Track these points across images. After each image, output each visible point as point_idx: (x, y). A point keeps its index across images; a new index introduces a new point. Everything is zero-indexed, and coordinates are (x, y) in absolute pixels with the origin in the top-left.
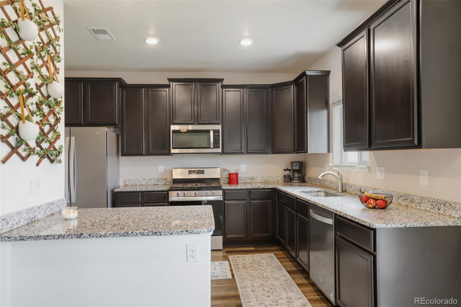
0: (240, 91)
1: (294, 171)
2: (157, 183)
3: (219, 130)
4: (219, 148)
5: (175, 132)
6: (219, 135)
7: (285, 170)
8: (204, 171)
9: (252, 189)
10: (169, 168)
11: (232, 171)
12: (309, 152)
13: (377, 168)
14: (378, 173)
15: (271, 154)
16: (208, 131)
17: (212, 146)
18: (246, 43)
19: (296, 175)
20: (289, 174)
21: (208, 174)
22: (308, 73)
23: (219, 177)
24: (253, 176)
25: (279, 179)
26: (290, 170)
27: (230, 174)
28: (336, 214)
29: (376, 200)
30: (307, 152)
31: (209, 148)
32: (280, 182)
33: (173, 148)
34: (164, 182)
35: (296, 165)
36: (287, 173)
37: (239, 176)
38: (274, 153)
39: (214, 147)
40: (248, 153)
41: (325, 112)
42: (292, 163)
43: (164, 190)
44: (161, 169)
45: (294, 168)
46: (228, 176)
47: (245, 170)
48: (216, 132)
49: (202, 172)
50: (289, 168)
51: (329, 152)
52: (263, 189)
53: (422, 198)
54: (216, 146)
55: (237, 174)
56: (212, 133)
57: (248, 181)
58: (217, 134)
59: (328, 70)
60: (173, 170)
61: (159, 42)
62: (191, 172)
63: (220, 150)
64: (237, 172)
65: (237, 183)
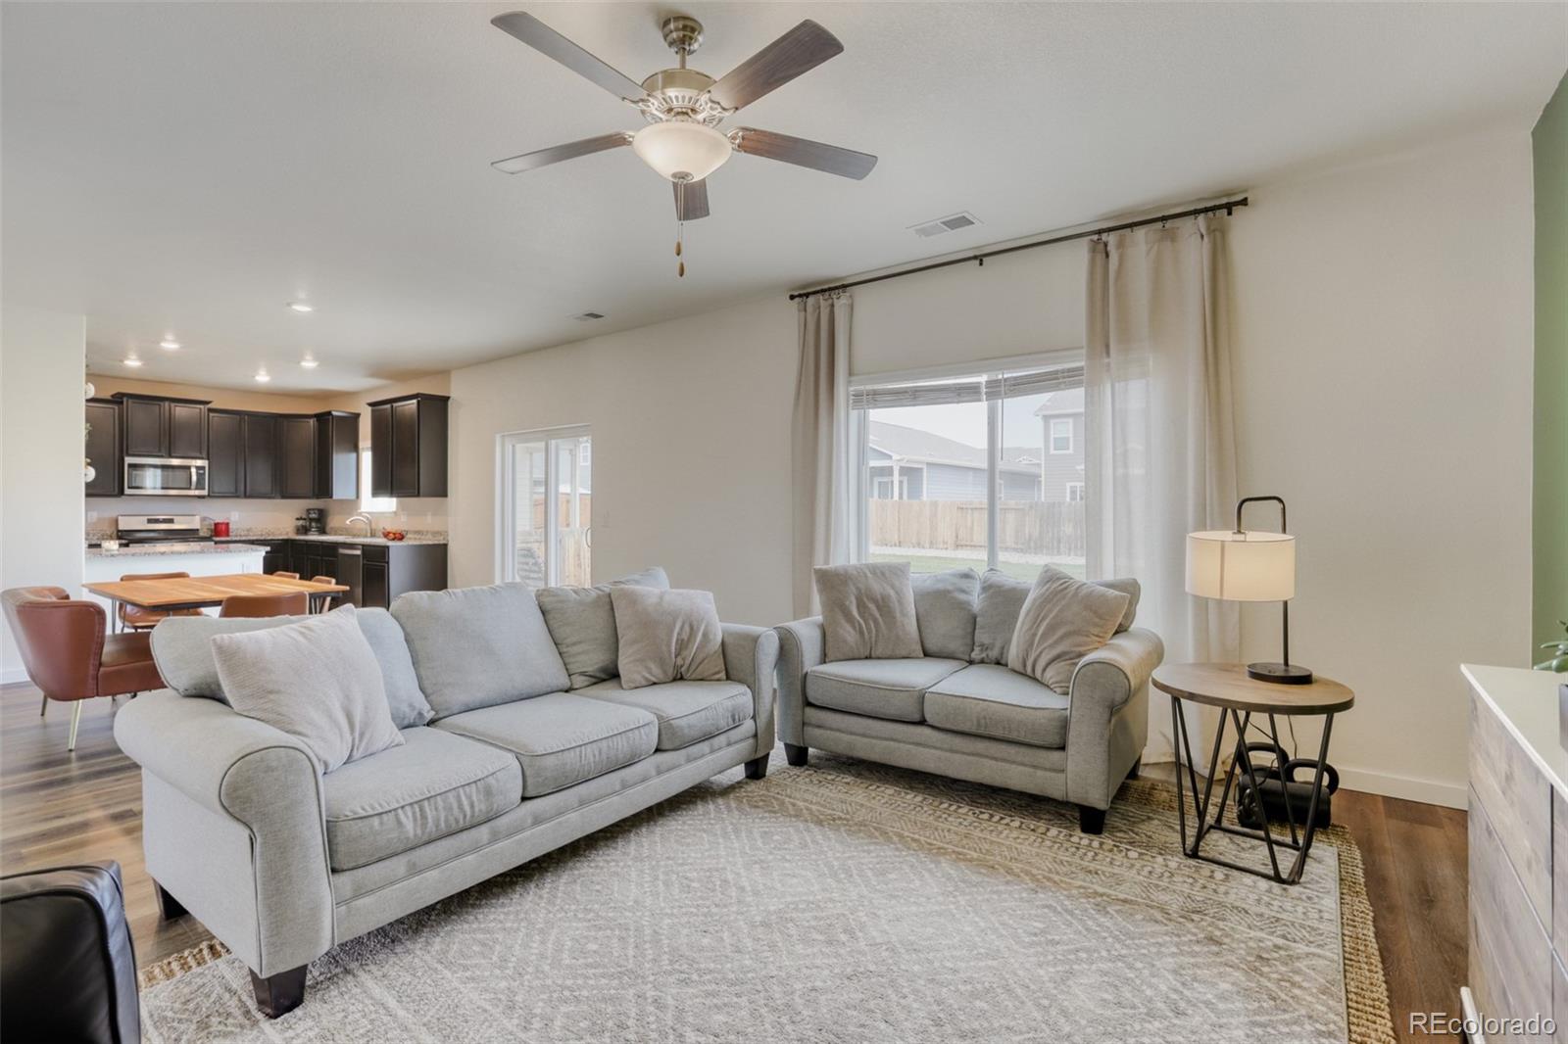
0: (235, 418)
1: (311, 520)
4: (204, 489)
5: (130, 465)
6: (204, 474)
7: (298, 519)
8: (173, 520)
10: (114, 515)
11: (219, 519)
12: (334, 497)
13: (401, 512)
14: (402, 517)
15: (279, 499)
16: (189, 468)
17: (194, 487)
19: (313, 524)
20: (304, 523)
21: (181, 524)
22: (334, 413)
23: (198, 527)
24: (249, 527)
25: (288, 530)
26: (305, 519)
27: (216, 525)
28: (363, 545)
29: (394, 534)
30: (331, 497)
31: (189, 489)
32: (290, 534)
33: (129, 488)
35: (315, 513)
36: (301, 522)
37: (231, 526)
38: (284, 497)
39: (196, 489)
40: (246, 496)
41: (354, 455)
42: (308, 510)
45: (311, 516)
46: (213, 527)
47: (237, 519)
48: (198, 468)
49: (171, 521)
50: (304, 516)
51: (357, 497)
52: (272, 540)
54: (199, 486)
55: (228, 524)
56: (193, 470)
57: (242, 533)
58: (201, 472)
59: (357, 412)
60: (120, 518)
61: (144, 365)
62: (150, 521)
63: (205, 492)
64: (226, 521)
65: (228, 535)
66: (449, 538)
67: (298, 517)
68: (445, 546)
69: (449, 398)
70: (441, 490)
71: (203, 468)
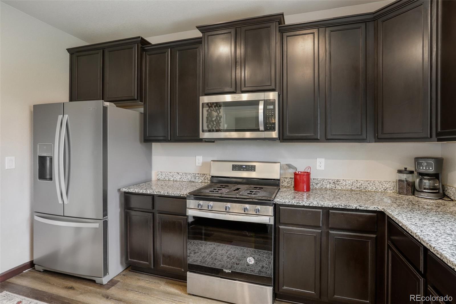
0: (313, 33)
1: (422, 175)
2: (193, 179)
3: (274, 101)
4: (274, 130)
5: (205, 105)
6: (274, 109)
7: (400, 172)
8: (255, 167)
9: (333, 208)
10: (207, 160)
11: (301, 168)
15: (372, 142)
16: (255, 103)
17: (262, 128)
19: (427, 183)
20: (411, 180)
21: (262, 172)
23: (277, 177)
24: (334, 178)
25: (388, 186)
26: (412, 172)
27: (295, 174)
31: (258, 130)
32: (389, 191)
33: (204, 131)
34: (202, 178)
35: (428, 165)
36: (404, 177)
37: (312, 177)
38: (379, 139)
39: (266, 129)
40: (328, 140)
42: (417, 159)
43: (182, 196)
44: (199, 160)
45: (423, 169)
46: (294, 177)
47: (323, 168)
48: (267, 103)
49: (252, 168)
50: (410, 168)
52: (356, 210)
54: (269, 127)
55: (308, 174)
56: (261, 107)
57: (328, 186)
58: (270, 108)
60: (211, 164)
62: (235, 168)
63: (275, 134)
64: (308, 171)
67: (402, 169)
71: (273, 103)
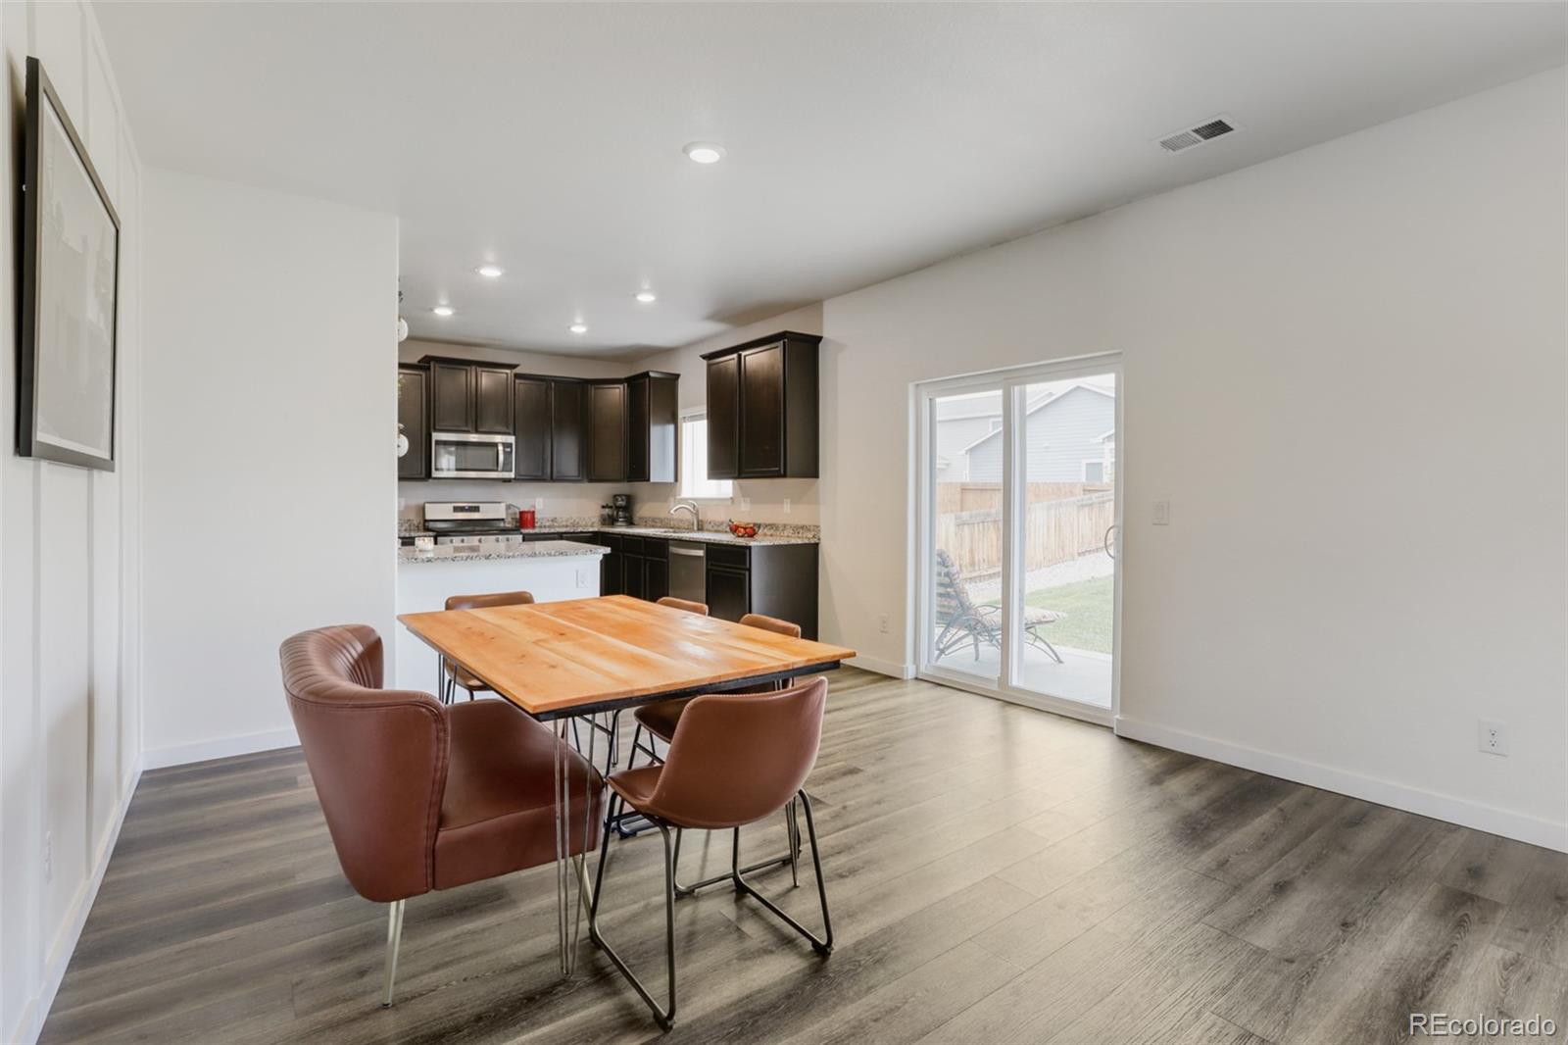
1: (618, 508)
3: (511, 444)
4: (511, 471)
5: (438, 443)
6: (511, 452)
7: (603, 507)
8: (478, 507)
10: (421, 501)
11: (525, 507)
12: (652, 480)
13: (742, 499)
14: (743, 505)
15: (585, 483)
16: (495, 445)
17: (501, 468)
18: (579, 329)
19: (621, 513)
20: (610, 513)
21: (486, 512)
22: (652, 374)
23: (504, 517)
24: (553, 516)
25: (594, 520)
26: (611, 507)
27: (521, 513)
28: (707, 544)
29: (745, 529)
30: (649, 480)
31: (497, 470)
32: (596, 524)
33: (436, 470)
35: (622, 500)
36: (607, 511)
37: (538, 516)
38: (591, 481)
39: (503, 470)
40: (552, 479)
41: (671, 428)
42: (615, 496)
45: (618, 503)
46: (518, 516)
47: (542, 507)
48: (506, 445)
49: (476, 509)
50: (610, 505)
51: (676, 480)
52: (582, 532)
53: (785, 526)
54: (507, 468)
55: (534, 512)
56: (500, 448)
57: (547, 524)
58: (509, 450)
59: (678, 372)
60: (427, 505)
61: (454, 314)
62: (456, 509)
63: (512, 475)
64: (532, 509)
65: (534, 527)
66: (822, 536)
67: (605, 505)
68: (816, 546)
69: (820, 339)
70: (811, 470)
71: (510, 445)
